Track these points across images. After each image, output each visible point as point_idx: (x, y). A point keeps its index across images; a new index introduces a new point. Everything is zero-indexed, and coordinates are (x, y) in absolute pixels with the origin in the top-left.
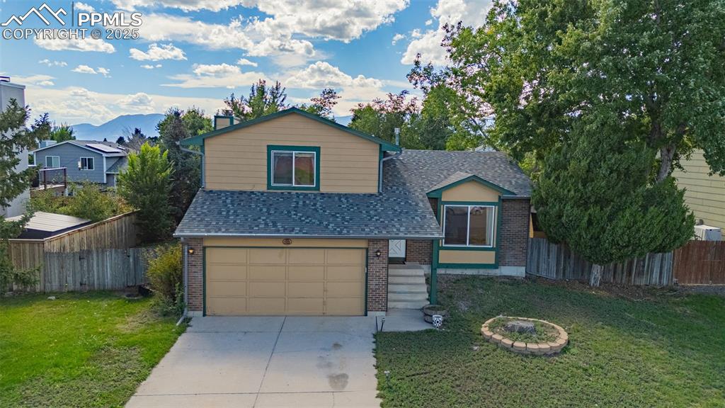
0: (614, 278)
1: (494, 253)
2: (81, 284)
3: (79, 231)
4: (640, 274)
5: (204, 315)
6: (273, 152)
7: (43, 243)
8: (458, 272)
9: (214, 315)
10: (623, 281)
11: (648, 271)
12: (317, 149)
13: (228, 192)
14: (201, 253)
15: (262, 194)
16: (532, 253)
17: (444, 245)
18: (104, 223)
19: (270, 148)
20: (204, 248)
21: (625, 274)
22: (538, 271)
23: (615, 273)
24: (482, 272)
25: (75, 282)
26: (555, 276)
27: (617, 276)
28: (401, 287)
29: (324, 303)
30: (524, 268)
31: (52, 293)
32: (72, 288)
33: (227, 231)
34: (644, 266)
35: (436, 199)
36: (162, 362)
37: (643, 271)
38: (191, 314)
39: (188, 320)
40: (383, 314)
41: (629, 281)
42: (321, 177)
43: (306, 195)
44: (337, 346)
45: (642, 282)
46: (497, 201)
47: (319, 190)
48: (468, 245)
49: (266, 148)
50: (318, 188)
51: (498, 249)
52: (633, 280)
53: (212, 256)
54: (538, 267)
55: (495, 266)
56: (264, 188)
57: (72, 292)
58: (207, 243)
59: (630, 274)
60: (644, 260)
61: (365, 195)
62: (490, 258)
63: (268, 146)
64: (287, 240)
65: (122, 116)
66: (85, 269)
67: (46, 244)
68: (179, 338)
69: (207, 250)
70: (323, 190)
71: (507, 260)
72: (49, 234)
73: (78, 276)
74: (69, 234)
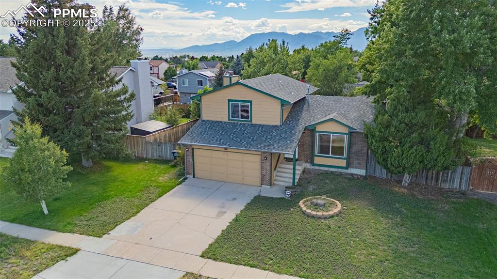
0: (426, 182)
1: (345, 161)
2: (159, 156)
3: (164, 131)
4: (445, 181)
5: (194, 177)
6: (230, 103)
7: (145, 137)
8: (326, 169)
9: (198, 178)
10: (433, 184)
11: (450, 181)
12: (251, 102)
13: (210, 121)
14: (191, 151)
15: (225, 123)
16: (371, 163)
17: (317, 154)
18: (178, 127)
19: (229, 101)
20: (193, 149)
21: (434, 180)
22: (375, 173)
23: (427, 179)
24: (340, 170)
25: (157, 155)
26: (385, 177)
27: (428, 181)
28: (286, 174)
29: (243, 178)
30: (365, 171)
31: (146, 159)
32: (156, 158)
33: (199, 143)
34: (447, 177)
35: (313, 130)
36: (164, 196)
37: (447, 180)
38: (188, 176)
39: (186, 179)
40: (269, 187)
41: (437, 185)
42: (253, 116)
43: (245, 124)
44: (235, 199)
45: (446, 186)
46: (348, 132)
47: (251, 122)
48: (330, 155)
49: (227, 101)
50: (251, 121)
51: (348, 159)
52: (439, 185)
53: (196, 152)
54: (375, 171)
55: (347, 168)
56: (226, 120)
57: (155, 160)
58: (194, 147)
59: (437, 180)
60: (448, 174)
61: (273, 126)
62: (343, 163)
63: (228, 100)
64: (226, 149)
65: (252, 34)
66: (160, 150)
67: (147, 138)
68: (177, 186)
69: (195, 149)
70: (254, 122)
71: (354, 165)
72: (150, 133)
73: (158, 153)
74: (158, 133)
